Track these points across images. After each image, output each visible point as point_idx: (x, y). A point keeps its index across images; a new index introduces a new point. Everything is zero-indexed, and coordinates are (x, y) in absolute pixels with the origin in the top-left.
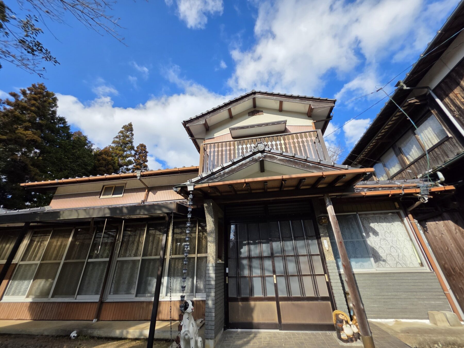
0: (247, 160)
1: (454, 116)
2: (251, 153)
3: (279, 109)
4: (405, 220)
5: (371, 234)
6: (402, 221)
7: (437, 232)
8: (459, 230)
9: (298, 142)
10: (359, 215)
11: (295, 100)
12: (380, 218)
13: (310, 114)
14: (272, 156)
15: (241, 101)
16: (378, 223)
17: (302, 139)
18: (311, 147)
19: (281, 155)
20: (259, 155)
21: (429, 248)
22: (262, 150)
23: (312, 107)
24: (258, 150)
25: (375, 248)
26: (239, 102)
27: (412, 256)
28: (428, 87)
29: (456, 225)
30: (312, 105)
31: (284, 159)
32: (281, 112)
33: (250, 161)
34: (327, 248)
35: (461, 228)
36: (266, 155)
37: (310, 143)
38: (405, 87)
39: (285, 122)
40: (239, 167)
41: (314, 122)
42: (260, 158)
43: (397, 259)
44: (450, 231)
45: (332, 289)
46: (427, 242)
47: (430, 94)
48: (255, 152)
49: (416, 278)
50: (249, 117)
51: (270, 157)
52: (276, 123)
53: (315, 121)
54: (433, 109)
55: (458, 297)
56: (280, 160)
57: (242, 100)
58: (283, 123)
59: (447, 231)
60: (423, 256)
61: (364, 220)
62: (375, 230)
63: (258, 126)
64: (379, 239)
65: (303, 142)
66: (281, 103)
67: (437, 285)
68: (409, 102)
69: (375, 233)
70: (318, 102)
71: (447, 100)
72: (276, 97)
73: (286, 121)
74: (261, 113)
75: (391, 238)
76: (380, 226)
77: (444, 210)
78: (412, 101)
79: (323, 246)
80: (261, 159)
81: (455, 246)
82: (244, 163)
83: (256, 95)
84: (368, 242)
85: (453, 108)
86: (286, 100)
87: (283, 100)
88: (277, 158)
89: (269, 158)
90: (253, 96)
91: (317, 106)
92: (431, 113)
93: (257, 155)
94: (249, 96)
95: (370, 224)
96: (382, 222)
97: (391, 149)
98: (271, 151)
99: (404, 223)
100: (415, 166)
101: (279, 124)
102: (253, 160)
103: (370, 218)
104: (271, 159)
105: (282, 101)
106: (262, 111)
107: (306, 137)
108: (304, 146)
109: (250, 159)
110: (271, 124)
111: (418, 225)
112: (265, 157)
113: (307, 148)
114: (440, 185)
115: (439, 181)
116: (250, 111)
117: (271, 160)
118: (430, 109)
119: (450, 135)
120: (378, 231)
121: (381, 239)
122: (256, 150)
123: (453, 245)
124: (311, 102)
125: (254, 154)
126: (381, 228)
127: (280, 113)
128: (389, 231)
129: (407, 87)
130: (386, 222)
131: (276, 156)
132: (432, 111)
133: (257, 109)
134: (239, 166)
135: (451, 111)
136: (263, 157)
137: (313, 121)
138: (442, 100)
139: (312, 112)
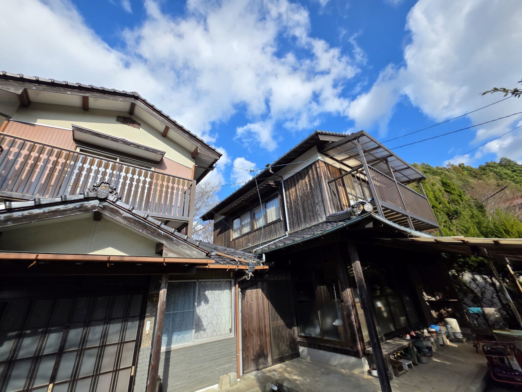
0: (69, 205)
1: (287, 206)
2: (82, 197)
3: (162, 132)
4: (233, 288)
5: (203, 302)
6: (231, 289)
7: (250, 298)
8: (263, 297)
9: (167, 187)
10: (199, 282)
11: (183, 133)
12: (216, 285)
13: (194, 156)
14: (115, 210)
15: (112, 97)
16: (212, 291)
17: (173, 185)
18: (180, 198)
19: (129, 211)
20: (96, 202)
21: (240, 314)
22: (103, 197)
23: (198, 151)
24: (95, 196)
25: (201, 317)
26: (107, 96)
27: (227, 322)
28: (282, 177)
29: (262, 292)
30: (199, 148)
31: (131, 218)
32: (164, 138)
33: (75, 208)
34: (147, 332)
35: (264, 295)
36: (107, 206)
37: (180, 193)
38: (271, 171)
39: (163, 154)
40: (47, 214)
41: (195, 166)
42: (94, 207)
43: (215, 327)
44: (257, 298)
45: (134, 385)
46: (241, 309)
47: (281, 183)
48: (89, 197)
49: (222, 345)
50: (117, 122)
51: (112, 211)
52: (151, 150)
53: (197, 166)
54: (280, 195)
55: (244, 355)
56: (125, 218)
57: (114, 96)
58: (160, 154)
59: (256, 297)
60: (233, 323)
61: (202, 287)
62: (207, 298)
63: (124, 143)
64: (208, 307)
65: (173, 188)
66: (167, 129)
67: (234, 349)
68: (270, 183)
69: (206, 301)
70: (206, 148)
71: (287, 192)
72: (163, 119)
73: (165, 153)
74: (137, 126)
75: (217, 306)
76: (213, 293)
77: (260, 280)
78: (271, 183)
79: (144, 329)
80: (96, 210)
81: (256, 310)
82: (62, 209)
83: (138, 101)
84: (197, 311)
85: (288, 200)
86: (174, 129)
87: (171, 127)
88: (121, 214)
89: (109, 212)
90: (132, 100)
91: (204, 152)
92: (278, 196)
93: (91, 202)
94: (126, 96)
95: (205, 292)
96: (216, 290)
97: (249, 212)
98: (116, 203)
99: (231, 291)
100: (258, 233)
101: (154, 152)
102: (80, 207)
103: (208, 285)
104: (113, 214)
105: (169, 128)
106: (139, 125)
107: (178, 184)
108: (172, 193)
109: (77, 205)
110: (143, 148)
111: (240, 293)
112: (104, 208)
113: (174, 196)
114: (262, 265)
115: (262, 261)
116: (122, 115)
117: (111, 215)
118: (279, 193)
119: (282, 219)
120: (209, 299)
121: (209, 307)
122: (92, 194)
123: (255, 310)
124: (199, 145)
125: (87, 199)
126: (213, 296)
127: (162, 138)
128: (218, 299)
129: (272, 171)
130: (219, 290)
131: (122, 212)
132: (279, 196)
133: (133, 118)
134: (49, 212)
135: (287, 202)
136: (100, 207)
137: (194, 164)
138: (285, 191)
139: (197, 155)
